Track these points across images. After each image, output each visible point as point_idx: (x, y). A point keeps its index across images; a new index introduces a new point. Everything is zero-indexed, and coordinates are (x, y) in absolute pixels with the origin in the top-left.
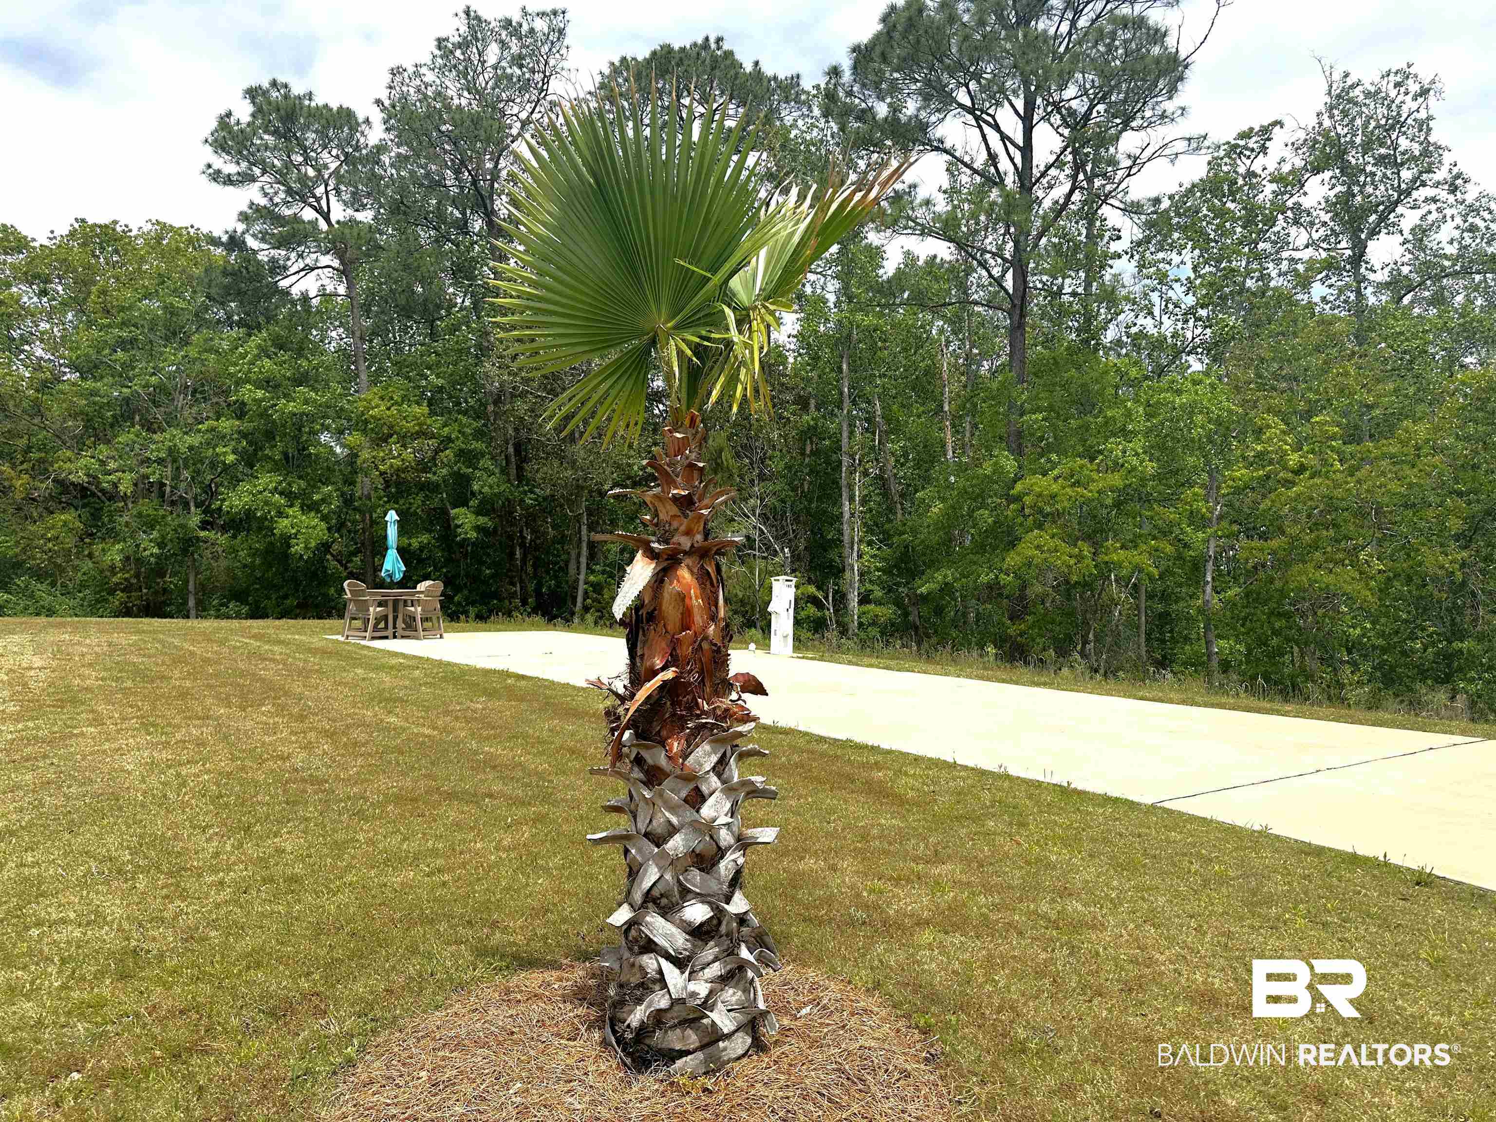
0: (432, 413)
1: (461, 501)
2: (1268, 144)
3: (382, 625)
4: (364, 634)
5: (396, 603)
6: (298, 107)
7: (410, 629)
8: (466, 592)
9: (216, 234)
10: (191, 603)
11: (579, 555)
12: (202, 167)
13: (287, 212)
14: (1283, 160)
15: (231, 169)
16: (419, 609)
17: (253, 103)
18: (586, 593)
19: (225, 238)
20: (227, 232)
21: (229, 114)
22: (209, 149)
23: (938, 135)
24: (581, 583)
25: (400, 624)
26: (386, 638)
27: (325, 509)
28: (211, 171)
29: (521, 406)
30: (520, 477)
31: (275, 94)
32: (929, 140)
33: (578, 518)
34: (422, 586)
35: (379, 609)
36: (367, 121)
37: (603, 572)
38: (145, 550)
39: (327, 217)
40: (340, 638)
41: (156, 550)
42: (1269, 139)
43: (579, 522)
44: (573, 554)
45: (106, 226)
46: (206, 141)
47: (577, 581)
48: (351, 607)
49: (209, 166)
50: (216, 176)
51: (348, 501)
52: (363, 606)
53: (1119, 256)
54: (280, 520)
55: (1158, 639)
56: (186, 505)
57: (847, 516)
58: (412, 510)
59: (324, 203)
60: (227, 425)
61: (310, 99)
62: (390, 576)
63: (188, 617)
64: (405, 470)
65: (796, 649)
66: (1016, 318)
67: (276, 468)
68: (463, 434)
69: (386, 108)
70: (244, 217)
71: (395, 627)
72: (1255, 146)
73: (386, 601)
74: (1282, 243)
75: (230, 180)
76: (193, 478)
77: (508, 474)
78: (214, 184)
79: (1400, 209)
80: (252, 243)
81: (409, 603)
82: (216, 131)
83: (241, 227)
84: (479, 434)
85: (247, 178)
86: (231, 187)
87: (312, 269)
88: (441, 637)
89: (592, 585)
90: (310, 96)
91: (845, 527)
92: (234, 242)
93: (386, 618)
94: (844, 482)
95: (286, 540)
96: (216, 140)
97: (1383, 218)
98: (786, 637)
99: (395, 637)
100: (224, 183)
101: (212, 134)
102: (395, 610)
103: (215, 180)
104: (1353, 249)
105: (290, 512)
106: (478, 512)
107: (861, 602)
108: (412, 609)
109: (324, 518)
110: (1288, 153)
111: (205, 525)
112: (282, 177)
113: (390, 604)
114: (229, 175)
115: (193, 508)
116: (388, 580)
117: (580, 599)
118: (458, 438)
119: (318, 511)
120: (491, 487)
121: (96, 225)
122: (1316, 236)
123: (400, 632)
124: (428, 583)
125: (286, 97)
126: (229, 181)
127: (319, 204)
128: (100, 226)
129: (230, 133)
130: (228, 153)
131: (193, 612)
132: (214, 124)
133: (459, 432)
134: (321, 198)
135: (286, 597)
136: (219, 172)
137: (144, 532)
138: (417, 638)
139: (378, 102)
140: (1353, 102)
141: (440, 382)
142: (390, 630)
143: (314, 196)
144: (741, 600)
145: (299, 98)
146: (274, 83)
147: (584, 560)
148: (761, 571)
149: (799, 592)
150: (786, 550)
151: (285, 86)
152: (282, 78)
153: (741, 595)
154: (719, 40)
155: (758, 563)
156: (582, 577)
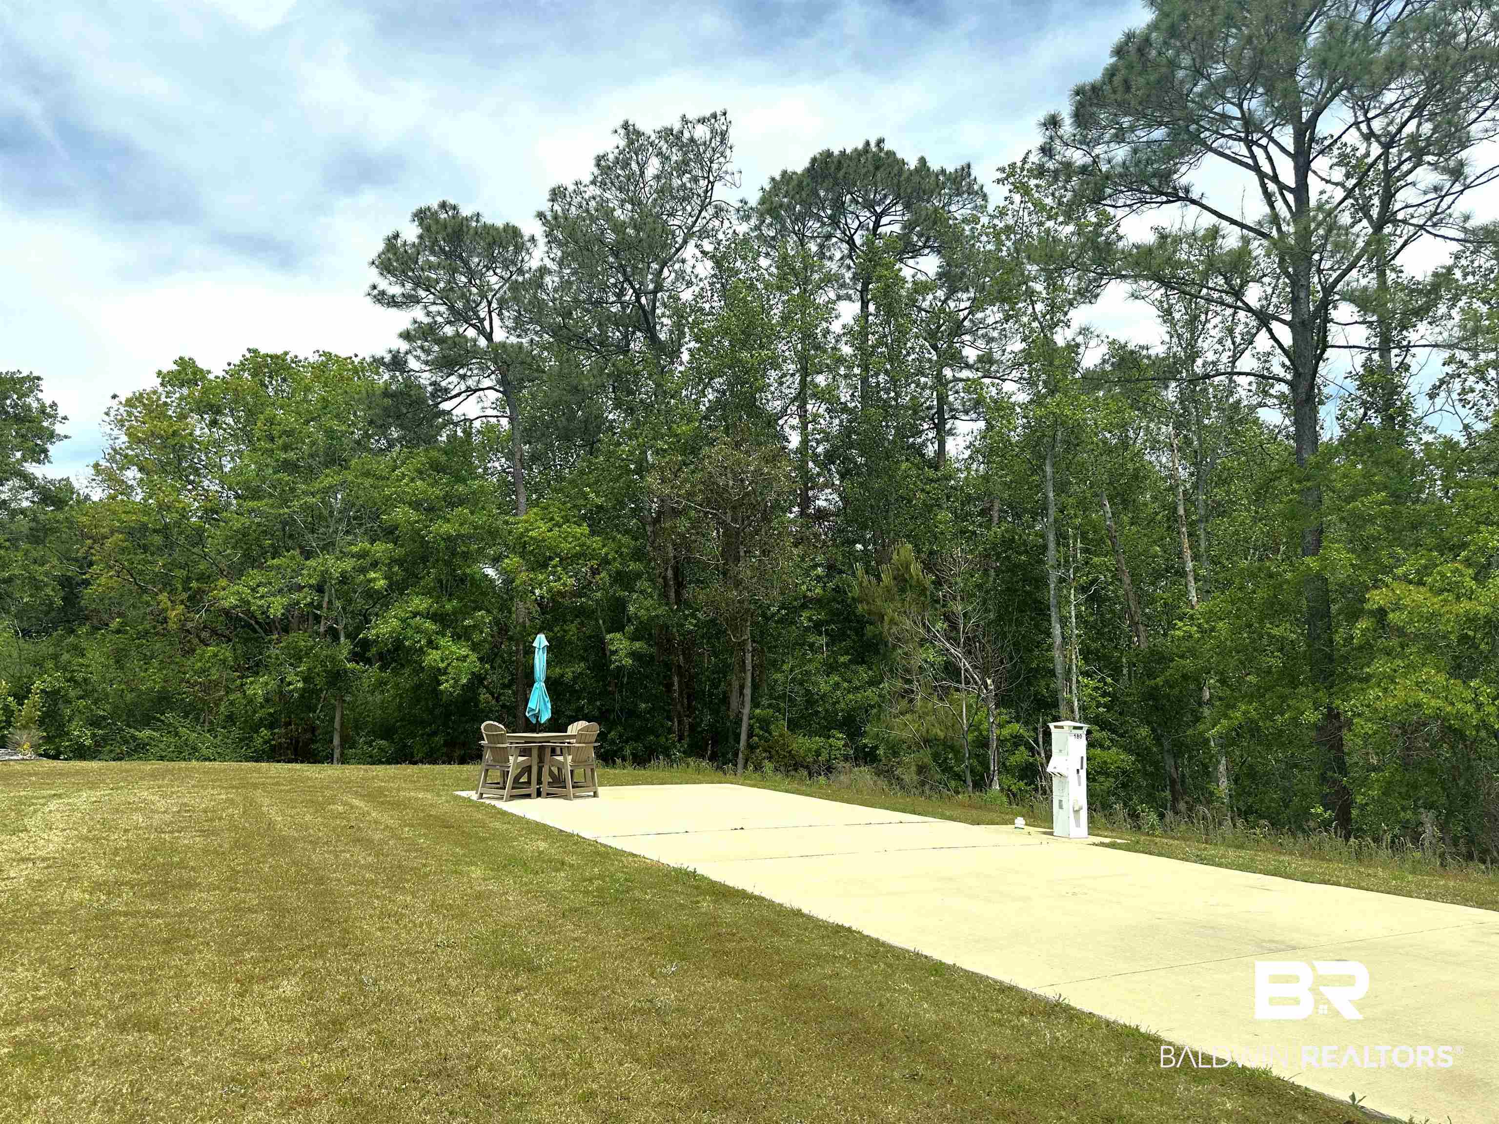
0: (593, 533)
1: (617, 626)
3: (524, 779)
4: (501, 792)
5: (541, 749)
6: (465, 229)
8: (620, 728)
9: (378, 355)
11: (742, 687)
12: (367, 288)
13: (449, 330)
15: (396, 290)
16: (570, 758)
17: (421, 224)
18: (751, 728)
19: (388, 358)
20: (390, 351)
21: (396, 236)
22: (374, 271)
23: (1183, 181)
24: (745, 718)
25: (546, 778)
26: (528, 796)
27: (476, 637)
28: (376, 292)
29: (683, 524)
30: (678, 601)
31: (443, 216)
32: (1175, 188)
33: (742, 645)
34: (574, 728)
35: (521, 759)
36: (533, 239)
37: (770, 706)
38: (290, 684)
39: (489, 337)
40: (473, 795)
41: (300, 685)
43: (743, 650)
44: (736, 684)
45: (277, 357)
46: (373, 263)
47: (739, 713)
48: (488, 755)
49: (374, 287)
50: (382, 298)
51: (502, 629)
52: (501, 757)
54: (430, 651)
56: (335, 636)
57: (1057, 639)
58: (567, 638)
59: (487, 324)
60: (380, 549)
61: (477, 221)
62: (537, 716)
64: (562, 594)
67: (427, 593)
68: (621, 555)
69: (548, 221)
70: (406, 336)
71: (539, 782)
73: (530, 749)
75: (394, 301)
76: (344, 609)
77: (667, 597)
78: (379, 306)
80: (413, 364)
81: (558, 751)
82: (383, 253)
83: (404, 346)
84: (638, 555)
85: (411, 300)
86: (395, 309)
87: (475, 391)
88: (595, 795)
89: (759, 720)
90: (478, 217)
92: (397, 363)
93: (529, 769)
94: (1053, 601)
95: (437, 674)
96: (382, 263)
99: (539, 794)
100: (388, 304)
101: (379, 256)
102: (541, 760)
103: (379, 301)
105: (442, 642)
106: (634, 638)
108: (561, 758)
109: (475, 647)
111: (356, 657)
112: (445, 297)
113: (535, 753)
114: (393, 296)
115: (342, 639)
116: (534, 721)
117: (743, 737)
118: (614, 559)
119: (468, 639)
121: (267, 355)
123: (545, 788)
124: (582, 724)
125: (454, 217)
126: (392, 302)
127: (482, 324)
128: (271, 357)
129: (395, 254)
130: (395, 276)
132: (381, 246)
133: (616, 552)
134: (484, 319)
135: (434, 733)
136: (383, 293)
137: (291, 665)
138: (565, 797)
139: (541, 215)
141: (599, 501)
142: (534, 786)
143: (478, 317)
144: (944, 742)
145: (467, 219)
146: (443, 205)
147: (748, 691)
148: (970, 707)
149: (1006, 732)
150: (989, 681)
151: (454, 208)
152: (452, 201)
153: (941, 735)
154: (880, 142)
155: (964, 699)
156: (746, 711)
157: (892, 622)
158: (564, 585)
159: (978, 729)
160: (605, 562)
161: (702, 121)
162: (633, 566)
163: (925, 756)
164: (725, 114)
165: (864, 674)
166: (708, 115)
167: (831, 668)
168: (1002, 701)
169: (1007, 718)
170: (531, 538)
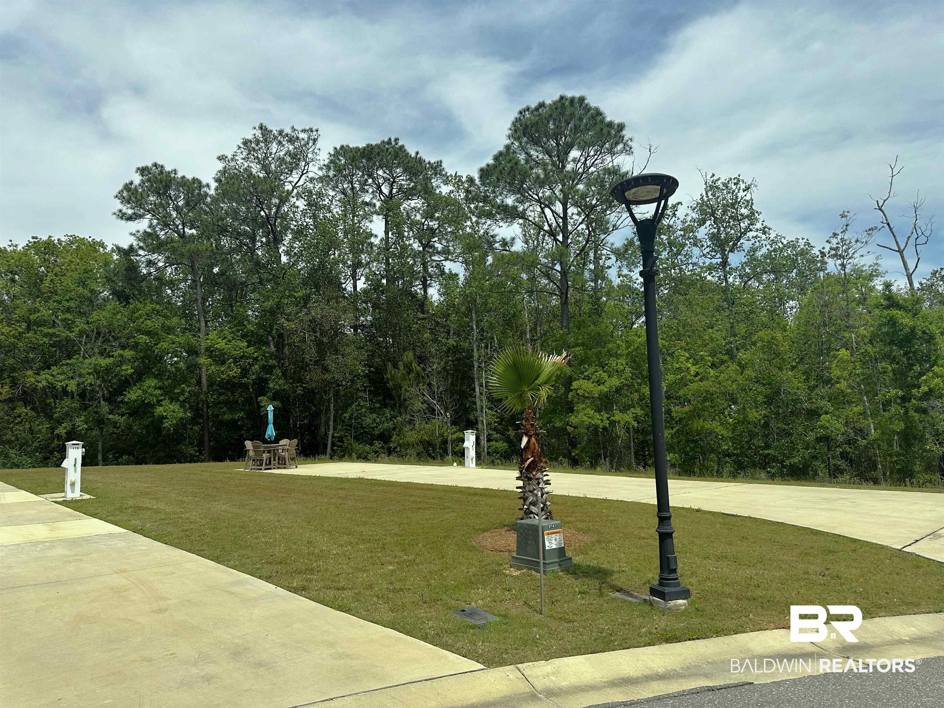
0: (249, 345)
1: (263, 393)
2: (676, 213)
3: (269, 462)
6: (168, 177)
7: (282, 463)
9: (122, 247)
10: (100, 457)
11: (328, 421)
12: (115, 211)
13: (161, 234)
14: (687, 215)
15: (130, 212)
16: (287, 453)
17: (142, 174)
18: (333, 441)
19: (126, 248)
20: (127, 245)
21: (130, 183)
22: (118, 201)
24: (330, 437)
27: (181, 399)
28: (119, 213)
30: (293, 378)
31: (155, 171)
33: (329, 400)
34: (284, 442)
36: (208, 185)
37: (343, 430)
39: (182, 236)
42: (677, 210)
43: (329, 403)
44: (324, 420)
46: (116, 197)
47: (327, 434)
49: (119, 211)
50: (122, 216)
53: (610, 267)
55: (642, 455)
57: (478, 394)
60: (128, 353)
61: (175, 174)
62: (270, 438)
63: (97, 465)
65: (477, 465)
66: (564, 299)
67: (156, 377)
72: (670, 214)
73: (270, 450)
74: (688, 256)
75: (130, 217)
78: (122, 220)
79: (742, 241)
82: (123, 191)
85: (138, 216)
86: (130, 222)
87: (174, 265)
88: (296, 467)
89: (337, 437)
90: (175, 171)
91: (477, 400)
92: (130, 251)
94: (476, 376)
96: (121, 197)
97: (735, 244)
98: (472, 459)
100: (127, 220)
101: (120, 193)
103: (122, 218)
104: (722, 258)
105: (163, 403)
106: (273, 399)
107: (488, 441)
108: (283, 454)
110: (689, 211)
111: (112, 412)
112: (157, 215)
114: (130, 215)
115: (102, 402)
116: (269, 440)
118: (261, 359)
120: (279, 385)
122: (705, 252)
124: (288, 440)
125: (161, 172)
127: (178, 229)
129: (130, 192)
130: (130, 203)
131: (101, 463)
132: (121, 188)
136: (124, 214)
140: (717, 188)
143: (175, 225)
144: (428, 442)
145: (169, 172)
146: (155, 165)
147: (331, 423)
148: (439, 426)
149: (454, 436)
150: (448, 414)
151: (162, 167)
152: (160, 163)
153: (427, 439)
154: (396, 140)
155: (436, 422)
156: (331, 433)
157: (406, 390)
158: (235, 372)
159: (443, 436)
160: (256, 359)
161: (304, 131)
162: (272, 362)
163: (421, 448)
164: (317, 131)
165: (388, 412)
166: (307, 128)
167: (372, 410)
168: (454, 423)
169: (455, 430)
170: (217, 348)
